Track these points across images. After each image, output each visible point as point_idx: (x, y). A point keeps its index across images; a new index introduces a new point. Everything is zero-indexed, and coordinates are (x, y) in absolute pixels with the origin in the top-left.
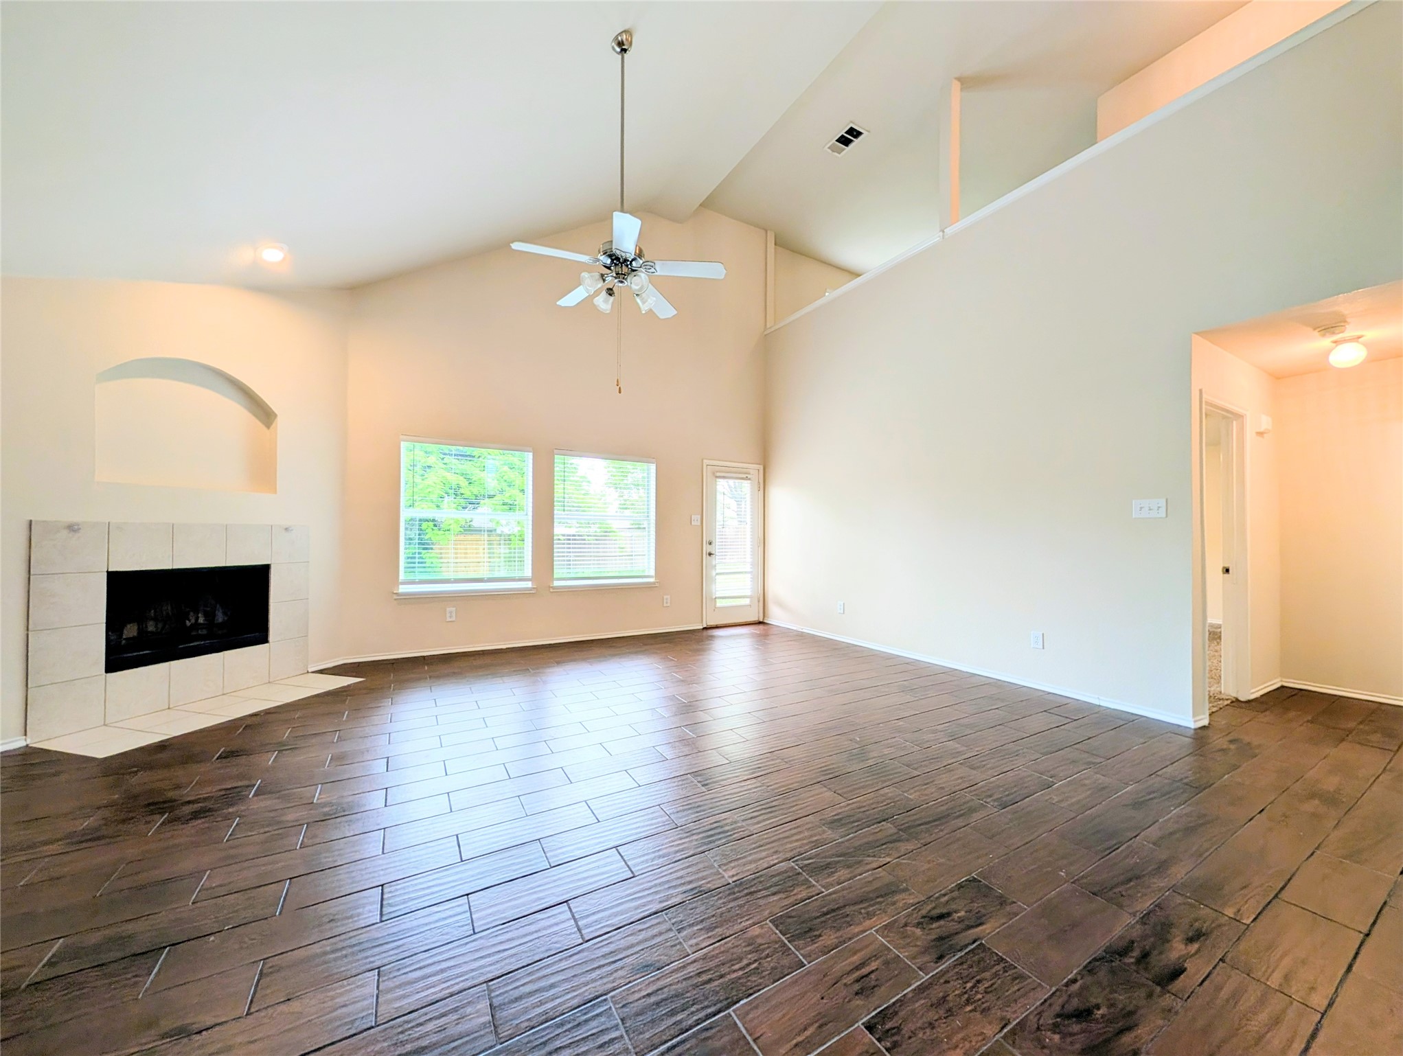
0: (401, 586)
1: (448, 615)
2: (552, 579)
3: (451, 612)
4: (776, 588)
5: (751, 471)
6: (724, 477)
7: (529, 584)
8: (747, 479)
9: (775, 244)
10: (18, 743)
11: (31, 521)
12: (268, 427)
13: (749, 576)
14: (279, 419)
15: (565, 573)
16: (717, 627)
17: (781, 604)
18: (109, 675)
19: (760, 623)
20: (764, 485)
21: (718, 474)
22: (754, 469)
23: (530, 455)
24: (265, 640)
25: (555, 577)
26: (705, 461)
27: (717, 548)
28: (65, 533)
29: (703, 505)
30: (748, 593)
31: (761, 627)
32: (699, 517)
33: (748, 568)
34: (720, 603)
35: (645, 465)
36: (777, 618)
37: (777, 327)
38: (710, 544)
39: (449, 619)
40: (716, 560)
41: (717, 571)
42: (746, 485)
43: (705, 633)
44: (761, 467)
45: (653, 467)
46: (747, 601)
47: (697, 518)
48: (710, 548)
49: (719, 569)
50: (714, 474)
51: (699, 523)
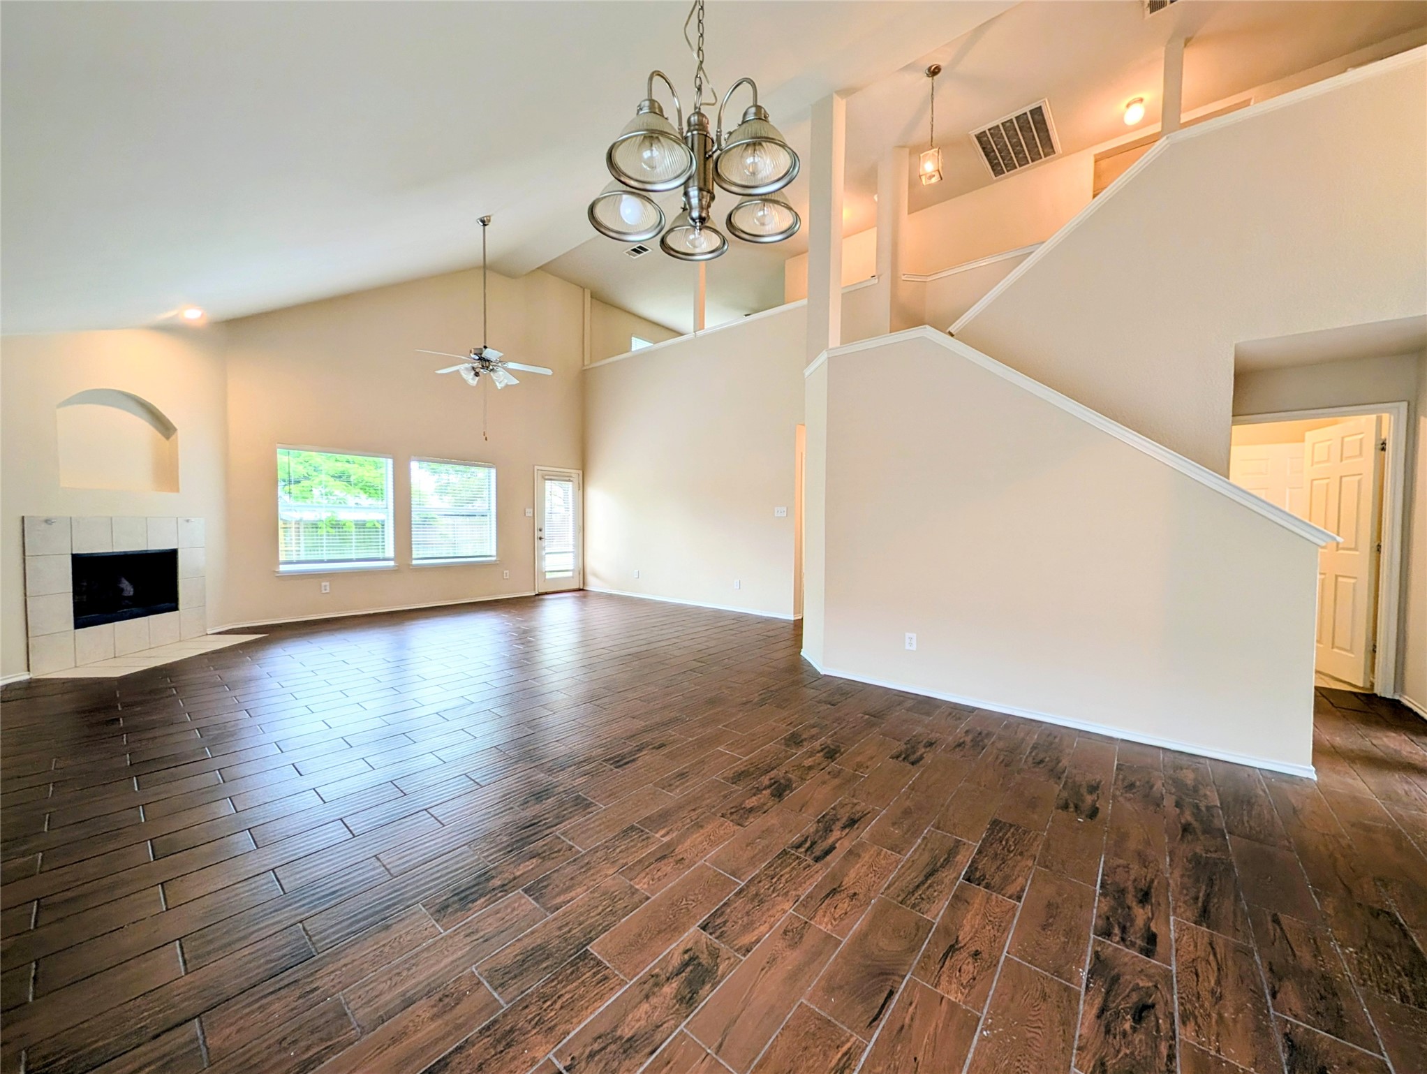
0: (281, 566)
1: (323, 588)
2: (412, 559)
3: (325, 586)
4: (591, 563)
5: (573, 475)
6: (551, 480)
7: (392, 563)
8: (569, 481)
9: (592, 297)
10: (25, 676)
11: (23, 517)
12: (168, 438)
13: (572, 555)
14: (179, 432)
15: (420, 553)
16: (547, 593)
17: (595, 575)
18: (77, 630)
19: (580, 590)
20: (583, 486)
21: (546, 477)
22: (575, 473)
23: (390, 461)
24: (176, 608)
25: (413, 557)
26: (536, 467)
27: (546, 533)
28: (44, 525)
29: (534, 501)
30: (571, 567)
31: (581, 592)
32: (531, 510)
33: (571, 548)
34: (548, 576)
35: (486, 470)
36: (594, 585)
37: (591, 366)
38: (540, 530)
39: (324, 592)
40: (546, 543)
41: (547, 551)
42: (570, 484)
43: (537, 597)
44: (581, 472)
45: (493, 471)
46: (570, 574)
47: (529, 512)
48: (540, 534)
49: (548, 550)
50: (543, 477)
51: (531, 515)
